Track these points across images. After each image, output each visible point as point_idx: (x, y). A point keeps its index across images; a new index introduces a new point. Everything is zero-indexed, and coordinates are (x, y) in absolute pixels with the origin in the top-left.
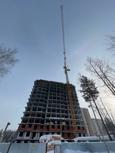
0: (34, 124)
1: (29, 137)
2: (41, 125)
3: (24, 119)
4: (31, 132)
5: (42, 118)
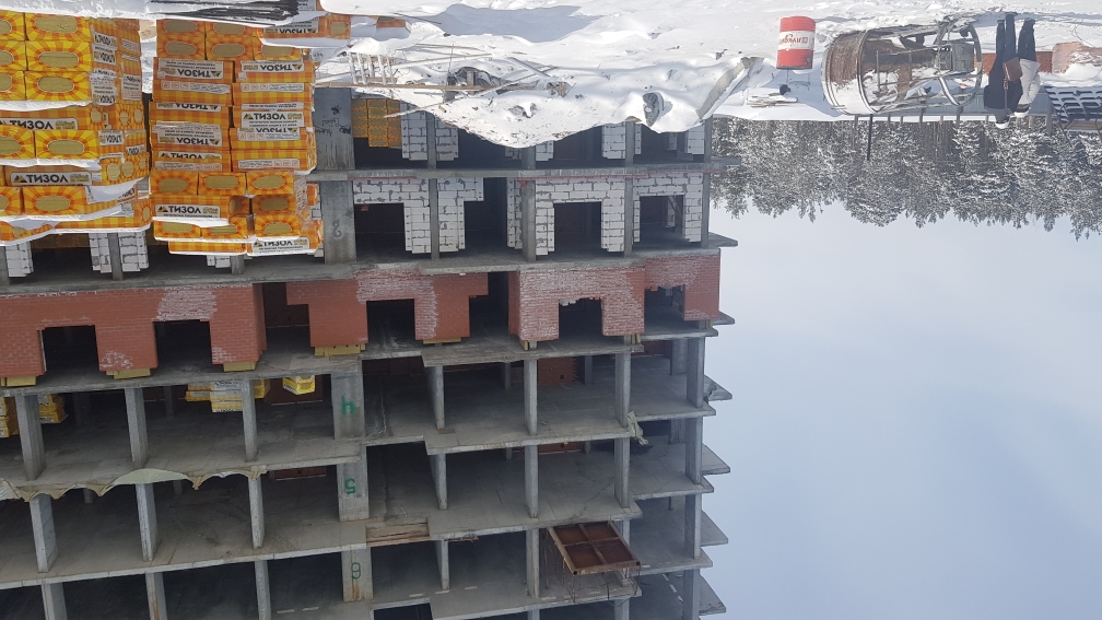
1: (561, 197)
2: (420, 344)
3: (683, 391)
4: (550, 257)
5: (418, 438)
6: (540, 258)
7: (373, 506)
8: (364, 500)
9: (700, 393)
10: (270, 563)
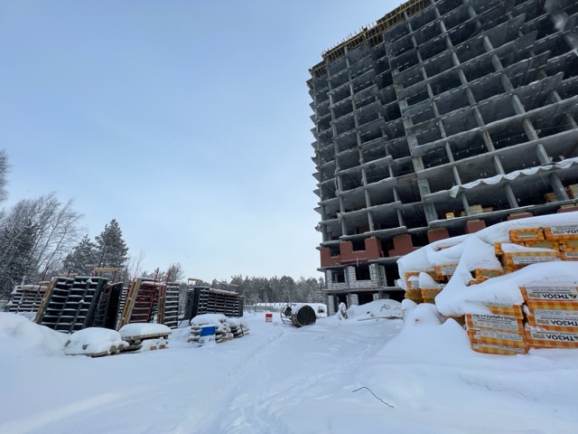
0: (372, 235)
1: (369, 282)
2: (409, 233)
3: (328, 228)
4: (370, 263)
5: (405, 205)
6: (373, 263)
7: (417, 184)
8: (420, 185)
9: (323, 227)
10: (449, 162)
